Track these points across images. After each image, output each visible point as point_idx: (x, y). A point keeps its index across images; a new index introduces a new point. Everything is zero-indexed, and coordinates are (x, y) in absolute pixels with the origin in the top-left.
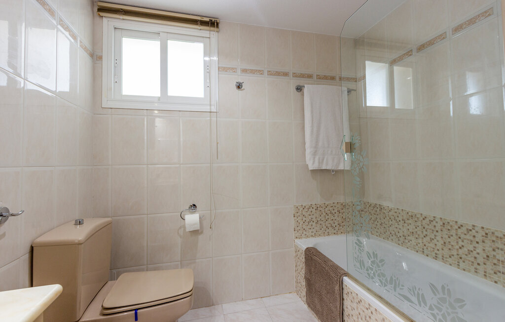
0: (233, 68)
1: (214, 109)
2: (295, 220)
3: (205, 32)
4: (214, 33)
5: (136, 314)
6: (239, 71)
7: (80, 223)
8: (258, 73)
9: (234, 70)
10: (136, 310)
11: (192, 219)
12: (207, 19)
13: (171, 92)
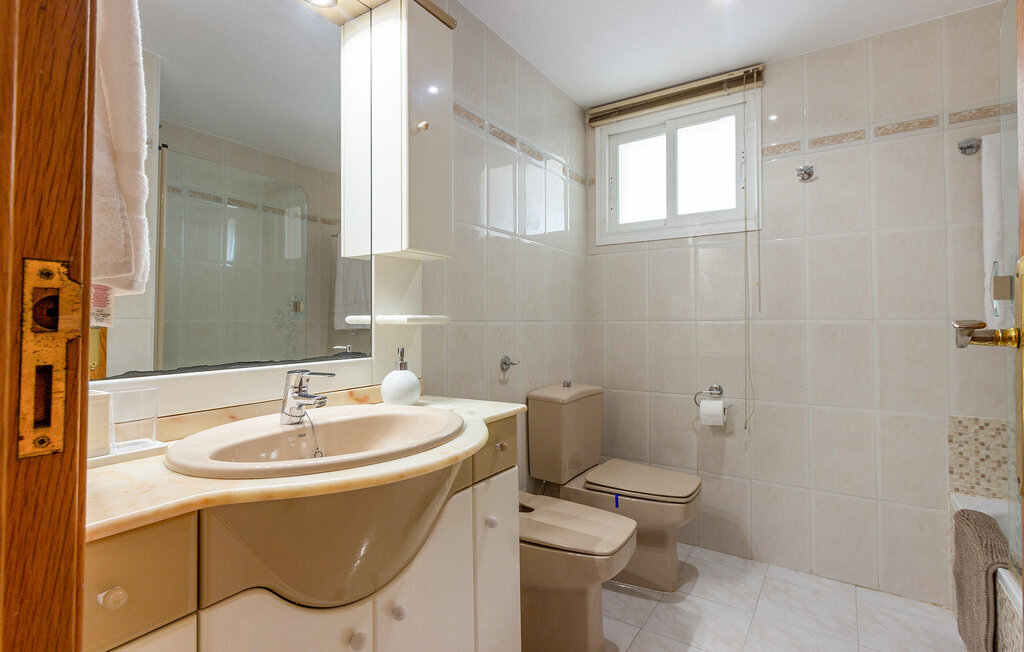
0: (792, 144)
1: (752, 225)
2: (951, 449)
3: (736, 95)
4: (753, 91)
5: (617, 499)
6: (805, 146)
7: (568, 385)
8: (851, 139)
9: (794, 146)
10: (617, 495)
11: (712, 408)
12: (740, 73)
13: (683, 209)
